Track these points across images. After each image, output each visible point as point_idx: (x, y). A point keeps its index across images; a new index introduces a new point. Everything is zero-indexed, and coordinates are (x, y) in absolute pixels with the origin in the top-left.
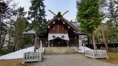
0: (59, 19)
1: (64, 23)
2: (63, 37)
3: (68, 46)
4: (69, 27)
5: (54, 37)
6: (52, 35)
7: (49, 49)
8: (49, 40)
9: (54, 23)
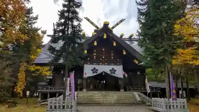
0: (105, 37)
1: (115, 44)
2: (113, 71)
3: (122, 90)
4: (125, 53)
5: (94, 70)
6: (92, 67)
7: (85, 94)
8: (85, 76)
9: (95, 44)
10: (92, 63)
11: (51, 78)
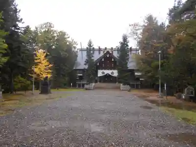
0: (108, 56)
1: (113, 60)
2: (112, 73)
3: (117, 83)
6: (101, 71)
7: (98, 84)
8: (99, 76)
9: (103, 60)
10: (102, 69)
11: (81, 75)
